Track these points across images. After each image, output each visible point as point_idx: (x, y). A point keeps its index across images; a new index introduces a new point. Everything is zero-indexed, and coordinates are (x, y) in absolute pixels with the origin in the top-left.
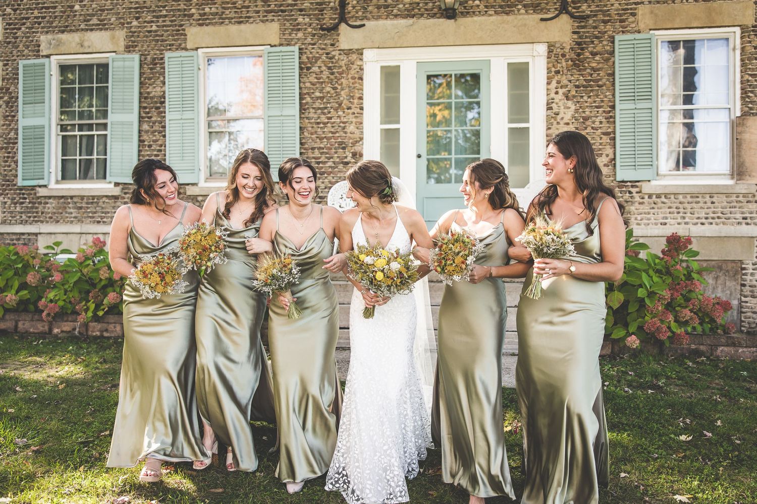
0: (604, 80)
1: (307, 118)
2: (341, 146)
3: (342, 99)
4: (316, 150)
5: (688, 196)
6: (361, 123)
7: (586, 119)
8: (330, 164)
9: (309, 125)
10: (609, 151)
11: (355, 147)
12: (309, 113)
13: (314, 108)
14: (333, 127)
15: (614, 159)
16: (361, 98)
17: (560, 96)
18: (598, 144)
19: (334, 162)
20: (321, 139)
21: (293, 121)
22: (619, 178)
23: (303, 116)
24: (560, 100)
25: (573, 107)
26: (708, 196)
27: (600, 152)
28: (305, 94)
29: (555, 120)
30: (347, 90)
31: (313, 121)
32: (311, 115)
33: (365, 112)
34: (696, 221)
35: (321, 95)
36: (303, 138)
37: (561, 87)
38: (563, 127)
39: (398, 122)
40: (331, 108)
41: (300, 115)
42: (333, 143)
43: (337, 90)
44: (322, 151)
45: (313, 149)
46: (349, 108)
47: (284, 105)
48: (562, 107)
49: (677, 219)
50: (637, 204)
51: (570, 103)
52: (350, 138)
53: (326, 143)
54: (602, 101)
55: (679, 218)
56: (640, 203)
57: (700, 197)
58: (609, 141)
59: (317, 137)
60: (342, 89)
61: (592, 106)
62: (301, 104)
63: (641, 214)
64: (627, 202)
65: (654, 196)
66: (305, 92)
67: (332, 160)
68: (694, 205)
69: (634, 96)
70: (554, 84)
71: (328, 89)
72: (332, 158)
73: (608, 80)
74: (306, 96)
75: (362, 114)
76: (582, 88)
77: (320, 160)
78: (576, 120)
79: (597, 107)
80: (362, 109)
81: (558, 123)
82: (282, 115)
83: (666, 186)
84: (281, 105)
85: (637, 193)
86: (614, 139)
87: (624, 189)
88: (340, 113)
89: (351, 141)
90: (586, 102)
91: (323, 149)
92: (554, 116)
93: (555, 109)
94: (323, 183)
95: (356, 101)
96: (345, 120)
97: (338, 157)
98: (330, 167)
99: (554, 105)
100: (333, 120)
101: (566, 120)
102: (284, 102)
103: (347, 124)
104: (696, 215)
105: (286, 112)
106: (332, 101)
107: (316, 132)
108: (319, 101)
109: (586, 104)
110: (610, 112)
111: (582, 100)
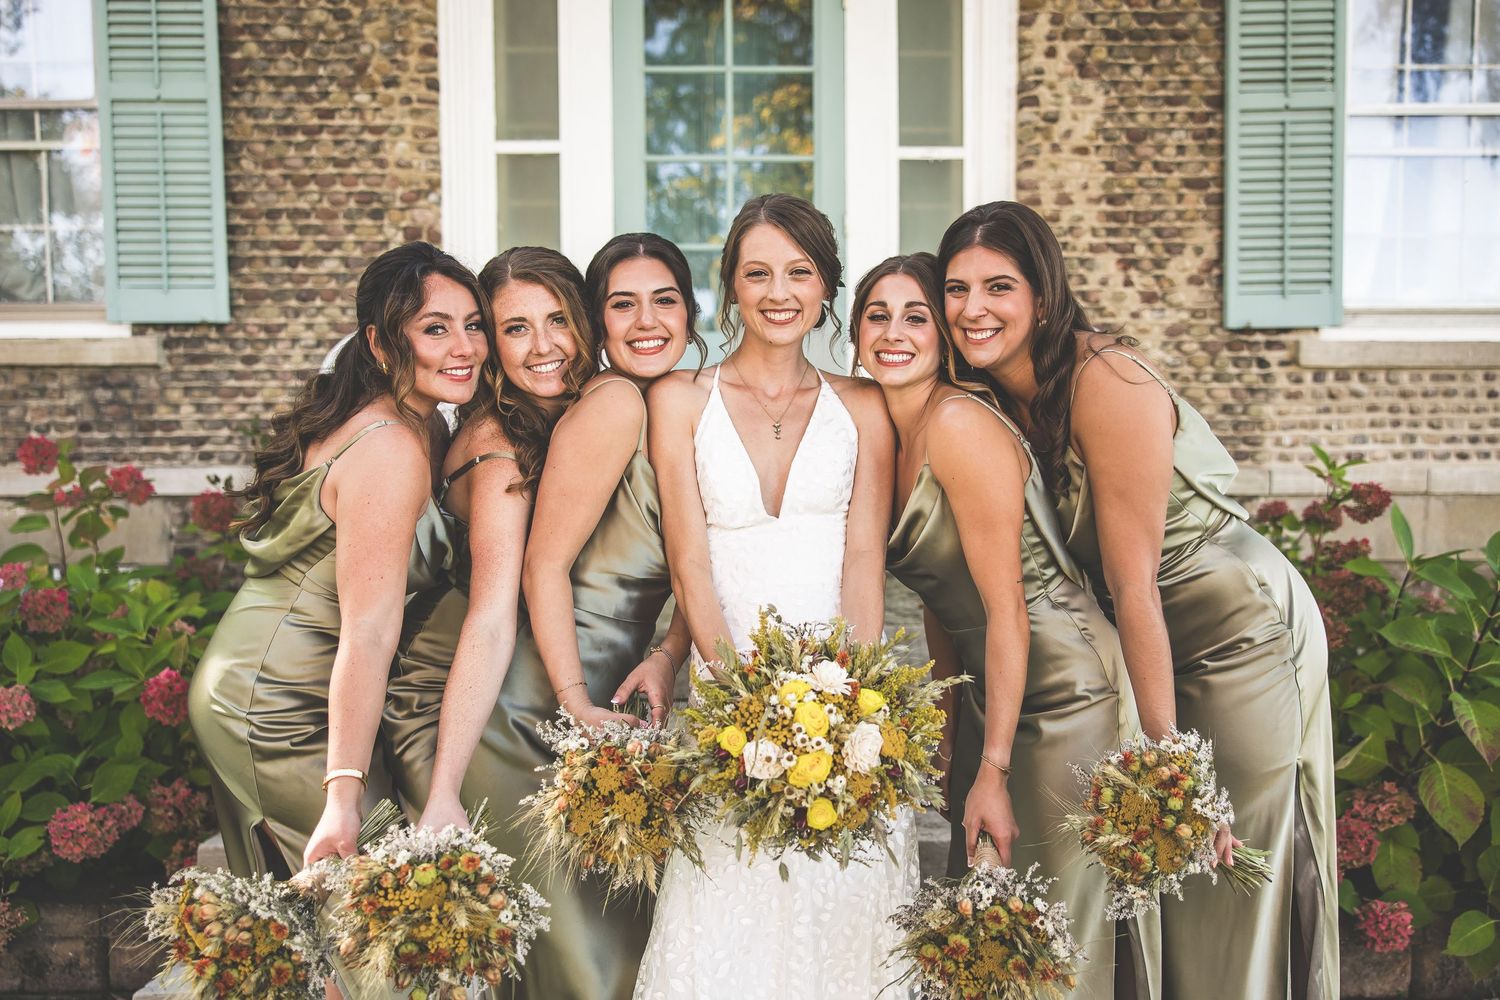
0: (1193, 18)
1: (251, 112)
2: (368, 208)
3: (365, 49)
4: (284, 220)
5: (1426, 375)
6: (434, 133)
7: (1137, 137)
8: (331, 265)
9: (257, 136)
10: (1205, 236)
11: (416, 213)
12: (256, 93)
13: (271, 79)
14: (338, 143)
15: (1220, 261)
16: (430, 51)
17: (1062, 63)
18: (1172, 216)
19: (345, 261)
20: (300, 182)
21: (200, 120)
22: (1234, 320)
23: (234, 104)
24: (1062, 76)
25: (1100, 100)
26: (1479, 374)
27: (1178, 240)
28: (241, 30)
29: (1047, 137)
30: (382, 23)
31: (270, 121)
32: (264, 102)
33: (445, 96)
34: (1443, 447)
35: (296, 35)
36: (238, 178)
37: (1066, 36)
38: (1069, 161)
39: (554, 134)
40: (332, 79)
41: (224, 100)
42: (342, 197)
43: (351, 22)
44: (302, 222)
45: (273, 214)
46: (392, 82)
47: (165, 65)
48: (1067, 99)
49: (1392, 441)
50: (1280, 399)
51: (1089, 87)
52: (397, 182)
53: (316, 197)
54: (1186, 84)
55: (1398, 439)
56: (1292, 396)
57: (1459, 378)
58: (1203, 206)
59: (286, 177)
60: (367, 18)
61: (1155, 98)
62: (225, 63)
63: (1293, 427)
64: (1252, 391)
65: (1330, 376)
66: (241, 21)
67: (337, 253)
68: (1441, 401)
69: (1283, 70)
70: (1042, 25)
71: (318, 16)
72: (338, 245)
73: (1204, 18)
74: (243, 38)
75: (435, 102)
76: (1126, 41)
77: (298, 253)
78: (1107, 139)
79: (1169, 101)
80: (433, 85)
81: (1055, 148)
82: (158, 100)
83: (1368, 345)
84: (155, 65)
85: (1283, 364)
86: (1220, 200)
87: (1245, 353)
88: (362, 98)
89: (400, 191)
90: (1139, 84)
91: (306, 214)
92: (1042, 124)
93: (1047, 106)
94: (309, 326)
95: (413, 60)
96: (379, 121)
97: (359, 243)
98: (332, 275)
99: (1042, 92)
100: (337, 122)
101: (1078, 140)
102: (166, 53)
103: (385, 136)
104: (1446, 432)
105: (174, 88)
106: (331, 56)
107: (281, 160)
108: (289, 55)
109: (1139, 92)
110: (1206, 117)
111: (1125, 78)
